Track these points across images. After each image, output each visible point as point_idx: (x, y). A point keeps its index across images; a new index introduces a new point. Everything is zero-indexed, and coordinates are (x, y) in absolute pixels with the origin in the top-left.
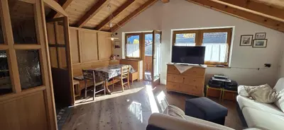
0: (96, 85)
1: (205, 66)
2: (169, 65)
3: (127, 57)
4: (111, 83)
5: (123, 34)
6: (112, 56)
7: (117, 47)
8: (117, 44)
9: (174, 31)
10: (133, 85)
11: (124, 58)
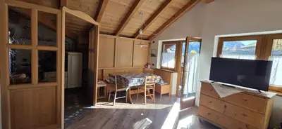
0: (117, 90)
1: (270, 94)
2: (203, 83)
3: (162, 67)
4: (136, 92)
5: (160, 43)
6: (147, 65)
7: (153, 55)
8: (154, 53)
9: (220, 38)
10: (160, 100)
11: (158, 67)
